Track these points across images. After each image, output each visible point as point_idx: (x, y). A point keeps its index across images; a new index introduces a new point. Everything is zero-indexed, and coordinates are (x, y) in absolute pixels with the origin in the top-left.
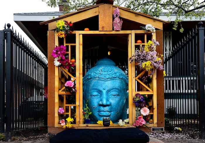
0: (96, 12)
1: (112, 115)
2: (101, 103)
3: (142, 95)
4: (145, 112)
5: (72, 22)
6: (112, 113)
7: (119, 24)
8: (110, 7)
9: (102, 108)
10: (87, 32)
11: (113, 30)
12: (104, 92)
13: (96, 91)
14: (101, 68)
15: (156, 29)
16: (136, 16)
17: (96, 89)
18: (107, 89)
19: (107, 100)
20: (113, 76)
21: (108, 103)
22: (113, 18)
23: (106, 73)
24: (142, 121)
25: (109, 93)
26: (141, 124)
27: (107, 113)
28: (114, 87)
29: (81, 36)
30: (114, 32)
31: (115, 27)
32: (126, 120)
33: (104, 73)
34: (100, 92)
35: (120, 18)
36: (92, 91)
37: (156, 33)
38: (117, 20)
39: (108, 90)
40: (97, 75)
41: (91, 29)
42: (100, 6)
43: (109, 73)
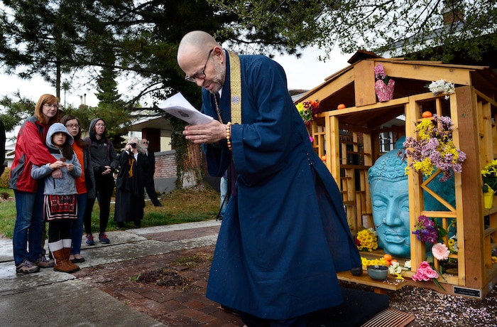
0: (351, 77)
1: (407, 241)
2: (384, 221)
4: (440, 253)
5: (320, 100)
6: (407, 237)
7: (384, 91)
9: (389, 230)
10: (342, 110)
11: (377, 100)
12: (391, 201)
13: (379, 198)
14: (384, 160)
15: (456, 86)
16: (416, 68)
17: (379, 196)
18: (396, 196)
19: (395, 216)
21: (397, 221)
22: (376, 80)
23: (392, 168)
24: (429, 272)
25: (401, 202)
26: (426, 277)
27: (398, 238)
29: (333, 118)
30: (379, 105)
31: (379, 96)
33: (389, 169)
34: (385, 200)
35: (387, 80)
36: (375, 198)
38: (380, 84)
39: (397, 198)
40: (380, 172)
41: (347, 106)
42: (355, 66)
43: (398, 167)
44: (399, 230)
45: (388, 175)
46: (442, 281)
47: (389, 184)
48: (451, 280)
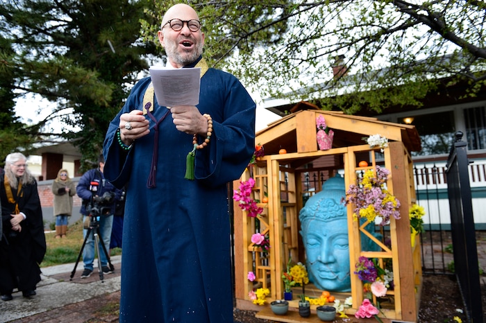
0: (292, 125)
1: (340, 278)
2: (319, 259)
3: (371, 259)
4: (379, 289)
5: (262, 144)
6: (340, 274)
7: (325, 140)
8: (312, 115)
9: (323, 267)
10: (283, 155)
11: (319, 149)
12: (325, 240)
14: (318, 201)
15: (389, 141)
16: (353, 122)
17: (314, 235)
18: (329, 235)
19: (329, 253)
20: (338, 213)
21: (331, 259)
22: (317, 130)
23: (326, 209)
24: (371, 309)
25: (333, 240)
26: (369, 314)
27: (331, 274)
28: (340, 232)
29: (275, 162)
30: (320, 153)
31: (320, 145)
32: (349, 301)
33: (322, 209)
34: (319, 239)
35: (328, 130)
36: (309, 236)
37: (390, 147)
38: (322, 134)
39: (331, 237)
40: (314, 212)
41: (288, 151)
42: (297, 115)
43: (331, 208)
44: (332, 267)
45: (322, 216)
46: (381, 316)
47: (322, 223)
48: (390, 315)
